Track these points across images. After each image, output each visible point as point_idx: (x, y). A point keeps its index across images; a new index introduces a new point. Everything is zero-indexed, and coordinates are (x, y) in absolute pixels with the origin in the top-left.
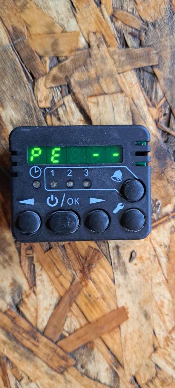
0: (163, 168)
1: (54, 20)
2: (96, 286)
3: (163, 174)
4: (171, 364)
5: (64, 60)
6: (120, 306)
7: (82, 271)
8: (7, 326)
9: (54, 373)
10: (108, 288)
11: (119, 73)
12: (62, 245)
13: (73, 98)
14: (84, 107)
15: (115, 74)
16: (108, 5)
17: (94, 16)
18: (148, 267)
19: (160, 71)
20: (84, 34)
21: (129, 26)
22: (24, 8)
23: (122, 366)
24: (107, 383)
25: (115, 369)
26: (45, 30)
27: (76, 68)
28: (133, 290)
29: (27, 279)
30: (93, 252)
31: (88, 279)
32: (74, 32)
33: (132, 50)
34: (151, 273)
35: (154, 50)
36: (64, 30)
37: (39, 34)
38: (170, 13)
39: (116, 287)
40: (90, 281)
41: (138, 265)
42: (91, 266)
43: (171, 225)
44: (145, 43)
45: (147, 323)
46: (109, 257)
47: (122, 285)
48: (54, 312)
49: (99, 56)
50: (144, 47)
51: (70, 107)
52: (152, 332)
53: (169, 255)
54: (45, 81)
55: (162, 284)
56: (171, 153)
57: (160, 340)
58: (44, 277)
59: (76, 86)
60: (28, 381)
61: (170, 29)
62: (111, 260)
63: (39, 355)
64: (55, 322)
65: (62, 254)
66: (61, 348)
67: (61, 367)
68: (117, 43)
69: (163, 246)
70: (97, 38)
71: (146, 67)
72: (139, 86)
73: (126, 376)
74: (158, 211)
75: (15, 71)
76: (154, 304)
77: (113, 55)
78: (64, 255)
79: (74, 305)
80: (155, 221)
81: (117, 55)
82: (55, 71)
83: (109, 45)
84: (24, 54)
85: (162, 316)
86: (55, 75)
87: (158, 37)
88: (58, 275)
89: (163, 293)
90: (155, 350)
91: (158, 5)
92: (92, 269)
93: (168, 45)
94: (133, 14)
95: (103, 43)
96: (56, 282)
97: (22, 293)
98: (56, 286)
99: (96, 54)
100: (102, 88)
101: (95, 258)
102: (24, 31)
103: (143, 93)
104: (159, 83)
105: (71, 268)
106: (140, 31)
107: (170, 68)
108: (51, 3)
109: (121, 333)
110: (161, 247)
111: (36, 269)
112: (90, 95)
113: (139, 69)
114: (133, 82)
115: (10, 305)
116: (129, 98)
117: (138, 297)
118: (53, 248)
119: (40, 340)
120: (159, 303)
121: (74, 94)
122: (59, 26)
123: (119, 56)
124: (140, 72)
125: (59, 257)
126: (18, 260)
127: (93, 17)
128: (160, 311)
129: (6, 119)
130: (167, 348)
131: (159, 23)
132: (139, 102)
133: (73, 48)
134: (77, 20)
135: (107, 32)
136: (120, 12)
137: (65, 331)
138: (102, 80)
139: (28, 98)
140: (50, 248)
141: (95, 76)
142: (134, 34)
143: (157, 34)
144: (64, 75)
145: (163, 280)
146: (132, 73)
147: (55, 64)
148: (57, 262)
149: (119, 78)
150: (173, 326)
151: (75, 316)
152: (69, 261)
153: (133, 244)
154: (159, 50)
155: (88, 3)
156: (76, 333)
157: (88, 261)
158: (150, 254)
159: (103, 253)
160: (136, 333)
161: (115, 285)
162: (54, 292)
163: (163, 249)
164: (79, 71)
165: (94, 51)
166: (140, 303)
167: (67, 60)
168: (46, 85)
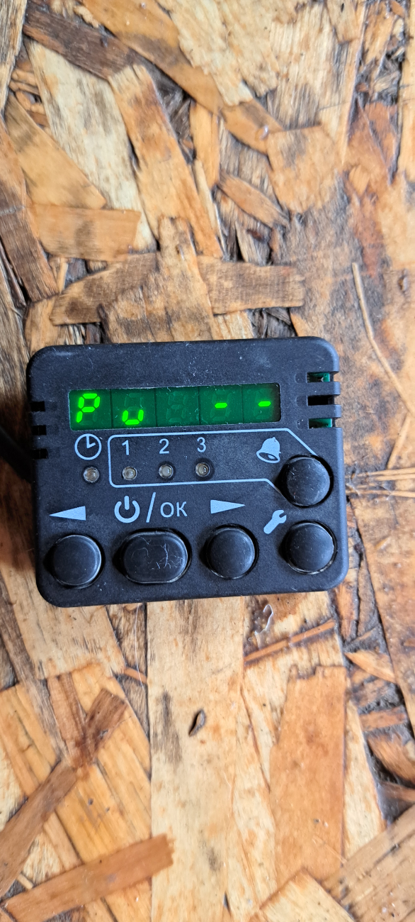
1: (88, 179)
2: (108, 781)
5: (100, 270)
6: (156, 832)
7: (81, 744)
10: (135, 789)
11: (215, 315)
12: (42, 678)
15: (208, 316)
16: (210, 164)
17: (178, 183)
18: (230, 750)
19: (305, 321)
20: (150, 219)
21: (250, 215)
22: (26, 144)
26: (67, 197)
27: (123, 291)
28: (191, 801)
30: (111, 703)
31: (91, 764)
32: (128, 211)
33: (247, 268)
34: (235, 765)
35: (297, 273)
36: (109, 204)
37: (53, 205)
38: (342, 198)
39: (152, 789)
40: (95, 767)
41: (208, 743)
42: (101, 735)
43: (292, 662)
44: (279, 256)
45: (213, 880)
46: (145, 719)
47: (167, 786)
48: (5, 829)
49: (176, 272)
50: (277, 265)
52: (223, 901)
53: (279, 729)
54: (53, 309)
55: (257, 794)
59: (119, 330)
61: (338, 233)
62: (149, 725)
64: (4, 853)
65: (39, 698)
66: (10, 913)
68: (219, 248)
69: (269, 707)
70: (177, 232)
71: (276, 309)
74: (266, 627)
76: (233, 836)
77: (207, 273)
78: (43, 701)
79: (53, 818)
80: (257, 649)
81: (215, 273)
83: (201, 249)
84: (13, 243)
85: (250, 866)
86: (77, 299)
87: (308, 248)
88: (25, 747)
89: (256, 814)
91: (318, 178)
92: (103, 741)
93: (328, 267)
94: (262, 190)
95: (190, 244)
96: (19, 760)
98: (18, 771)
99: (171, 266)
101: (112, 717)
102: (19, 193)
105: (56, 733)
106: (271, 230)
107: (328, 317)
108: (86, 141)
109: (151, 895)
110: (264, 709)
113: (261, 311)
117: (199, 817)
118: (21, 683)
120: (245, 836)
122: (97, 192)
123: (220, 278)
124: (261, 318)
125: (33, 706)
127: (174, 186)
128: (246, 854)
131: (316, 218)
133: (123, 247)
134: (140, 185)
135: (201, 222)
136: (234, 182)
137: (25, 876)
138: (176, 325)
139: (9, 341)
140: (15, 682)
141: (164, 313)
142: (259, 234)
143: (309, 241)
144: (95, 302)
145: (259, 785)
146: (242, 317)
147: (79, 275)
148: (28, 716)
149: (215, 325)
150: (272, 892)
151: (52, 844)
152: (53, 717)
153: (202, 694)
154: (307, 274)
155: (168, 153)
156: (49, 883)
157: (96, 723)
158: (237, 722)
159: (134, 709)
160: (186, 898)
161: (150, 784)
162: (12, 784)
163: (268, 714)
164: (128, 296)
165: (168, 258)
166: (202, 832)
167: (107, 269)
168: (53, 317)
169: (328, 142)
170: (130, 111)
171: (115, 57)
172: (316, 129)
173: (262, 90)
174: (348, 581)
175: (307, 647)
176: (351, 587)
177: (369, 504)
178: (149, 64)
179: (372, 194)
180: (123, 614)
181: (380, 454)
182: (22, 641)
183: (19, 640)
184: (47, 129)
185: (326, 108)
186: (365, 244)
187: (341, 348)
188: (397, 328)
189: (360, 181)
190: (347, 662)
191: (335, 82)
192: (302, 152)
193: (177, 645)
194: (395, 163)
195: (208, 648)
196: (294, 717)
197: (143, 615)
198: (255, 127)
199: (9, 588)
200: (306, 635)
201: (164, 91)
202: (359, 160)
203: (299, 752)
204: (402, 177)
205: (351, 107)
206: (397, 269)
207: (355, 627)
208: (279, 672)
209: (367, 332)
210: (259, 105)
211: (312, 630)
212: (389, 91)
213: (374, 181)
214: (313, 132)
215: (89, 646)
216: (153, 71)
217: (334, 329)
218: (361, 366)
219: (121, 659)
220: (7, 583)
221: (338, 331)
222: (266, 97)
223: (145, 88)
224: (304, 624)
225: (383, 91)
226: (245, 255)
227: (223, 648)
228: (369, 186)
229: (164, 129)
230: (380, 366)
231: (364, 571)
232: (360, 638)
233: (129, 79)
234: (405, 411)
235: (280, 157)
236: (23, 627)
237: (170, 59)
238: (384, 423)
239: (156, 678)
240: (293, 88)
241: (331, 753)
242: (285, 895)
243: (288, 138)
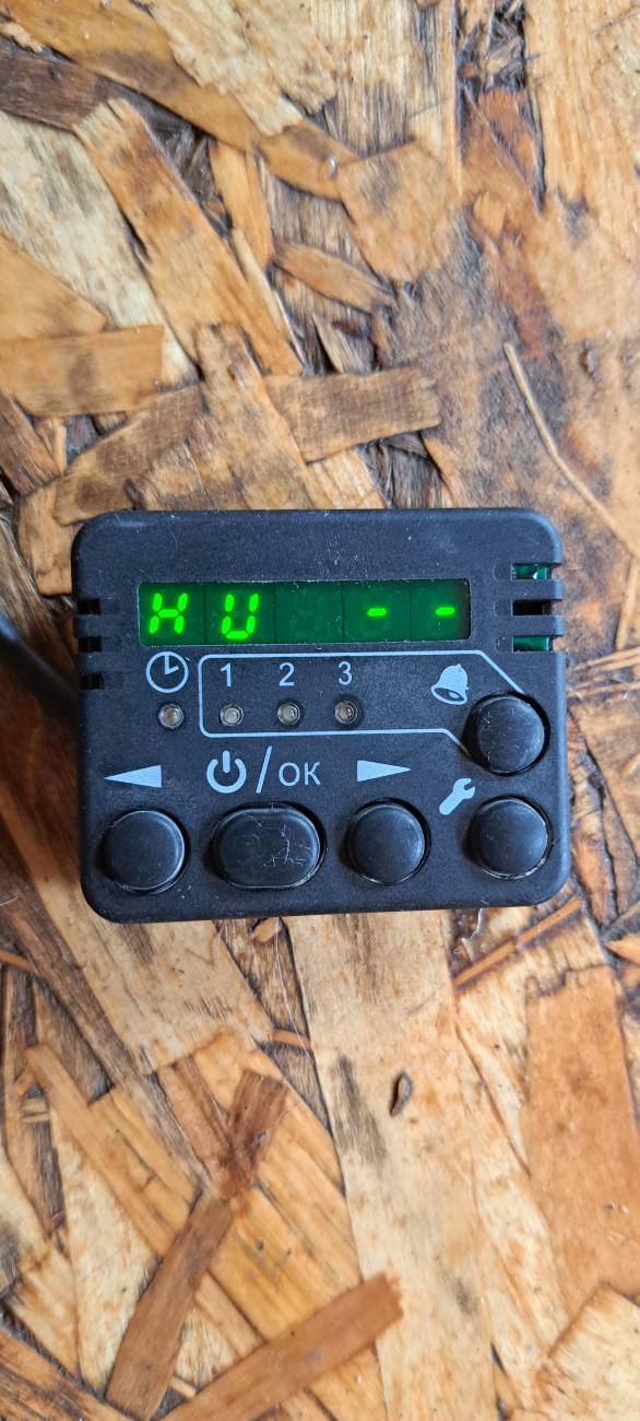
1: (72, 289)
2: (282, 1211)
5: (117, 427)
6: (370, 1271)
7: (227, 1161)
10: (325, 1214)
11: (309, 463)
12: (149, 1072)
15: (297, 468)
17: (212, 270)
18: (458, 1125)
19: (448, 447)
20: (179, 334)
21: (334, 300)
26: (44, 323)
27: (159, 453)
28: (413, 1214)
29: (33, 1203)
30: (262, 1090)
31: (249, 1189)
32: (143, 327)
33: (343, 382)
35: (422, 376)
36: (111, 322)
37: (25, 340)
38: (470, 246)
39: (350, 1208)
40: (256, 1193)
41: (422, 1122)
42: (256, 1141)
43: (526, 974)
44: (389, 354)
46: (318, 1104)
47: (372, 1199)
48: (135, 1314)
49: (235, 408)
50: (388, 368)
52: (490, 1357)
53: (527, 1078)
54: (56, 501)
55: (512, 1185)
57: (521, 1383)
58: (91, 1191)
61: (474, 301)
62: (326, 1111)
64: (142, 1350)
65: (150, 1104)
68: (295, 359)
69: (504, 1049)
70: (225, 346)
71: (400, 437)
74: (477, 928)
76: (486, 1255)
77: (283, 402)
78: (157, 1108)
79: (207, 1282)
80: (469, 964)
81: (296, 399)
82: (87, 464)
83: (267, 365)
85: (521, 1296)
86: (89, 478)
87: (432, 333)
88: (143, 1182)
89: (515, 1215)
90: (505, 1418)
91: (427, 224)
92: (262, 1150)
93: (468, 358)
94: (343, 257)
95: (248, 362)
96: (137, 1204)
97: (18, 1254)
98: (139, 1222)
99: (226, 401)
101: (268, 1109)
104: (448, 488)
105: (187, 1152)
106: (369, 316)
107: (483, 435)
108: (58, 231)
109: (380, 1370)
110: (497, 1052)
111: (61, 1167)
113: (377, 444)
114: (359, 488)
117: (430, 1236)
118: (118, 1086)
119: (95, 1420)
120: (505, 1251)
122: (90, 307)
123: (305, 404)
124: (379, 456)
125: (143, 1118)
127: (206, 275)
128: (512, 1278)
130: (546, 1408)
131: (435, 286)
133: (147, 385)
134: (154, 284)
135: (260, 325)
136: (300, 253)
137: (180, 1378)
138: (251, 490)
140: (109, 1086)
141: (229, 475)
142: (352, 327)
143: (431, 323)
144: (118, 478)
145: (512, 1170)
146: (352, 459)
147: (86, 441)
148: (138, 1133)
149: (310, 479)
150: (562, 1328)
151: (214, 1323)
152: (176, 1128)
153: (399, 1049)
154: (439, 375)
155: (188, 227)
156: (220, 1382)
157: (246, 1124)
158: (460, 1081)
159: (298, 1092)
160: (433, 1364)
161: (346, 1201)
162: (134, 1243)
163: (505, 1060)
164: (169, 459)
165: (218, 388)
166: (438, 1258)
167: (129, 424)
168: (59, 514)
169: (432, 164)
170: (117, 172)
171: (78, 93)
172: (409, 148)
173: (315, 103)
174: (589, 833)
175: (545, 946)
176: (595, 841)
177: (599, 709)
178: (133, 95)
179: (513, 232)
180: (254, 950)
181: (601, 630)
182: (107, 1022)
183: (102, 1021)
185: (419, 112)
186: (518, 312)
187: (511, 478)
188: (590, 432)
189: (492, 216)
190: (611, 958)
191: (426, 71)
192: (394, 187)
193: (346, 981)
194: (539, 179)
195: (394, 977)
196: (545, 1056)
197: (285, 945)
198: (315, 162)
199: (70, 944)
200: (540, 928)
201: (164, 132)
202: (484, 183)
203: (563, 1108)
204: (556, 199)
205: (457, 105)
206: (574, 341)
207: (612, 902)
208: (509, 992)
209: (546, 447)
210: (314, 127)
211: (547, 920)
212: (511, 69)
213: (512, 211)
214: (406, 153)
215: (211, 1009)
216: (141, 104)
217: (495, 451)
218: (547, 500)
219: (265, 1019)
220: (66, 938)
221: (501, 453)
222: (323, 111)
223: (133, 132)
224: (535, 912)
225: (502, 70)
226: (337, 362)
227: (418, 972)
228: (506, 221)
229: (175, 190)
230: (575, 494)
231: (610, 813)
232: (624, 917)
233: (106, 123)
234: (627, 557)
235: (362, 200)
236: (103, 999)
237: (163, 81)
238: (599, 581)
239: (323, 1039)
240: (361, 91)
241: (611, 1099)
242: (582, 1329)
243: (369, 169)
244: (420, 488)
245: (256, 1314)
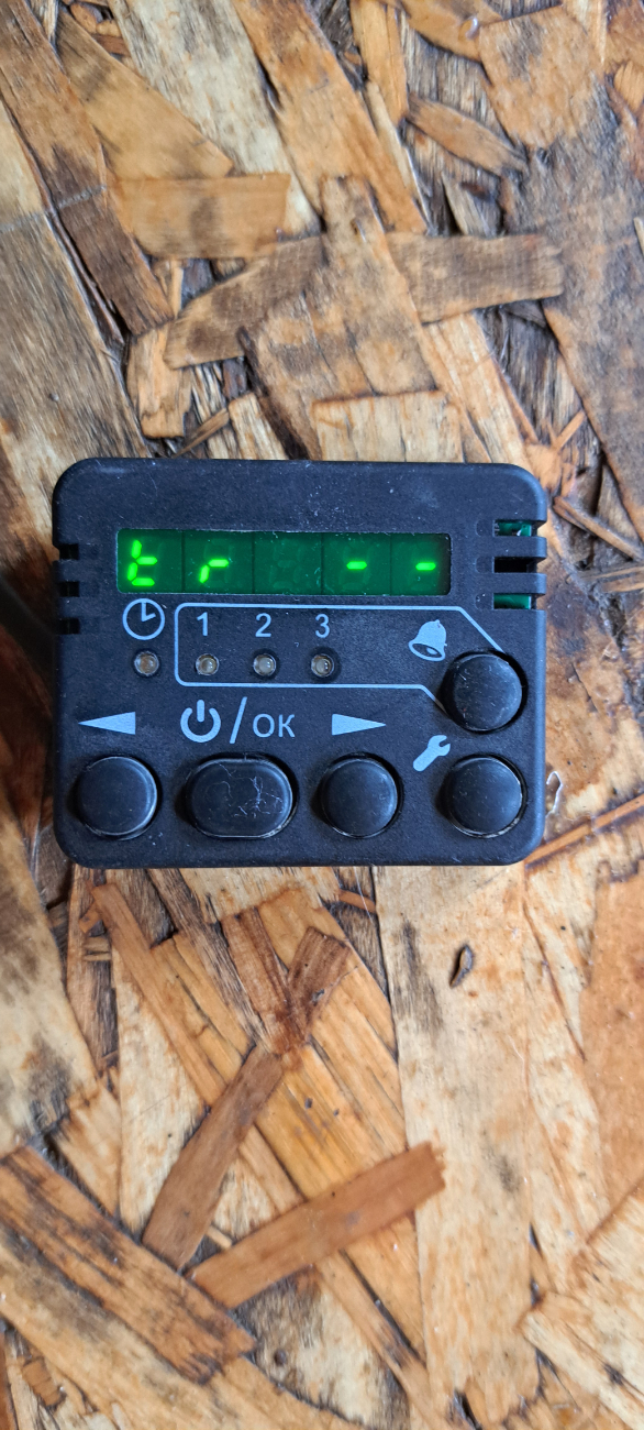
0: (574, 659)
1: (201, 131)
2: (331, 1068)
3: (574, 677)
4: (593, 1353)
5: (234, 273)
6: (414, 1140)
7: (284, 1016)
8: (10, 1208)
9: (174, 1380)
10: (375, 1078)
11: (425, 324)
12: (214, 920)
13: (262, 406)
14: (300, 439)
15: (413, 327)
17: (344, 121)
18: (517, 1003)
19: (569, 318)
20: (304, 184)
21: (464, 160)
22: (97, 87)
23: (418, 1356)
24: (366, 1420)
25: (396, 1368)
26: (170, 163)
27: (275, 303)
28: (463, 1087)
29: (87, 1041)
30: (324, 950)
31: (303, 1045)
32: (270, 174)
33: (467, 244)
34: (526, 1025)
35: (548, 244)
36: (237, 167)
37: (149, 179)
38: (607, 117)
39: (401, 1074)
40: (310, 1050)
41: (481, 996)
42: (314, 999)
43: (600, 858)
44: (516, 219)
45: (510, 1206)
46: (379, 968)
47: (424, 1067)
48: (179, 1159)
49: (355, 262)
50: (514, 233)
51: (252, 438)
52: (529, 1238)
53: (590, 962)
54: (167, 344)
55: (566, 1067)
56: (602, 605)
57: (556, 1266)
58: (146, 1033)
59: (275, 364)
60: (82, 1408)
61: (607, 172)
62: (386, 976)
63: (123, 1315)
64: (182, 1196)
65: (211, 952)
66: (204, 1291)
67: (203, 1359)
68: (420, 217)
69: (570, 930)
70: (350, 199)
71: (521, 304)
72: (494, 370)
73: (431, 1394)
74: (554, 808)
75: (63, 304)
76: (534, 1134)
77: (404, 260)
78: (218, 957)
79: (253, 1135)
81: (418, 258)
83: (391, 222)
84: (93, 247)
85: (565, 1179)
86: (202, 323)
87: (562, 202)
88: (198, 1030)
89: (566, 1097)
90: (538, 1300)
91: (566, 90)
92: (319, 1009)
93: (596, 229)
94: (478, 118)
95: (373, 217)
96: (190, 1051)
97: (68, 1091)
98: (190, 1068)
99: (347, 255)
100: (365, 374)
101: (329, 969)
102: (94, 166)
103: (507, 395)
104: (564, 360)
105: (244, 1003)
106: (499, 179)
107: (605, 308)
108: (191, 73)
109: (416, 1239)
110: (563, 933)
111: (118, 1006)
112: (323, 395)
113: (496, 310)
114: (474, 353)
115: (23, 1132)
116: (459, 411)
117: (479, 1110)
118: (182, 932)
119: (130, 1261)
120: (553, 1132)
121: (266, 392)
122: (218, 151)
123: (426, 264)
124: (497, 322)
125: (203, 966)
126: (57, 974)
127: (337, 126)
128: (557, 1160)
129: (26, 474)
130: (579, 1294)
131: (569, 154)
132: (494, 426)
133: (268, 232)
134: (283, 131)
135: (388, 180)
136: (434, 111)
137: (218, 1228)
138: (365, 346)
139: (103, 403)
140: (172, 932)
141: (343, 330)
142: (480, 188)
143: (562, 191)
144: (232, 325)
145: (567, 1052)
146: (469, 322)
147: (203, 285)
148: (198, 981)
149: (425, 340)
150: (603, 1216)
151: (256, 1176)
152: (236, 979)
153: (464, 921)
154: (565, 244)
155: (323, 76)
156: (257, 1236)
157: (305, 981)
158: (523, 959)
159: (360, 954)
160: (470, 1239)
161: (398, 1068)
162: (183, 1089)
163: (570, 942)
164: (284, 310)
165: (340, 242)
166: (485, 1133)
167: (246, 271)
168: (169, 357)
169: (576, 31)
170: (256, 16)
172: (554, 11)
175: (620, 831)
184: (127, 60)
187: (629, 354)
189: (632, 89)
192: (535, 51)
196: (610, 942)
198: (457, 20)
200: (618, 813)
202: (627, 52)
203: (623, 996)
208: (581, 875)
211: (627, 805)
214: (550, 16)
217: (616, 326)
219: (333, 879)
221: (621, 328)
224: (614, 797)
226: (463, 224)
229: (312, 38)
235: (502, 62)
239: (389, 903)
242: (624, 1219)
243: (513, 32)
244: (535, 357)
245: (298, 1172)
